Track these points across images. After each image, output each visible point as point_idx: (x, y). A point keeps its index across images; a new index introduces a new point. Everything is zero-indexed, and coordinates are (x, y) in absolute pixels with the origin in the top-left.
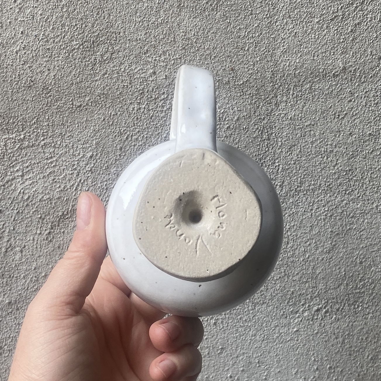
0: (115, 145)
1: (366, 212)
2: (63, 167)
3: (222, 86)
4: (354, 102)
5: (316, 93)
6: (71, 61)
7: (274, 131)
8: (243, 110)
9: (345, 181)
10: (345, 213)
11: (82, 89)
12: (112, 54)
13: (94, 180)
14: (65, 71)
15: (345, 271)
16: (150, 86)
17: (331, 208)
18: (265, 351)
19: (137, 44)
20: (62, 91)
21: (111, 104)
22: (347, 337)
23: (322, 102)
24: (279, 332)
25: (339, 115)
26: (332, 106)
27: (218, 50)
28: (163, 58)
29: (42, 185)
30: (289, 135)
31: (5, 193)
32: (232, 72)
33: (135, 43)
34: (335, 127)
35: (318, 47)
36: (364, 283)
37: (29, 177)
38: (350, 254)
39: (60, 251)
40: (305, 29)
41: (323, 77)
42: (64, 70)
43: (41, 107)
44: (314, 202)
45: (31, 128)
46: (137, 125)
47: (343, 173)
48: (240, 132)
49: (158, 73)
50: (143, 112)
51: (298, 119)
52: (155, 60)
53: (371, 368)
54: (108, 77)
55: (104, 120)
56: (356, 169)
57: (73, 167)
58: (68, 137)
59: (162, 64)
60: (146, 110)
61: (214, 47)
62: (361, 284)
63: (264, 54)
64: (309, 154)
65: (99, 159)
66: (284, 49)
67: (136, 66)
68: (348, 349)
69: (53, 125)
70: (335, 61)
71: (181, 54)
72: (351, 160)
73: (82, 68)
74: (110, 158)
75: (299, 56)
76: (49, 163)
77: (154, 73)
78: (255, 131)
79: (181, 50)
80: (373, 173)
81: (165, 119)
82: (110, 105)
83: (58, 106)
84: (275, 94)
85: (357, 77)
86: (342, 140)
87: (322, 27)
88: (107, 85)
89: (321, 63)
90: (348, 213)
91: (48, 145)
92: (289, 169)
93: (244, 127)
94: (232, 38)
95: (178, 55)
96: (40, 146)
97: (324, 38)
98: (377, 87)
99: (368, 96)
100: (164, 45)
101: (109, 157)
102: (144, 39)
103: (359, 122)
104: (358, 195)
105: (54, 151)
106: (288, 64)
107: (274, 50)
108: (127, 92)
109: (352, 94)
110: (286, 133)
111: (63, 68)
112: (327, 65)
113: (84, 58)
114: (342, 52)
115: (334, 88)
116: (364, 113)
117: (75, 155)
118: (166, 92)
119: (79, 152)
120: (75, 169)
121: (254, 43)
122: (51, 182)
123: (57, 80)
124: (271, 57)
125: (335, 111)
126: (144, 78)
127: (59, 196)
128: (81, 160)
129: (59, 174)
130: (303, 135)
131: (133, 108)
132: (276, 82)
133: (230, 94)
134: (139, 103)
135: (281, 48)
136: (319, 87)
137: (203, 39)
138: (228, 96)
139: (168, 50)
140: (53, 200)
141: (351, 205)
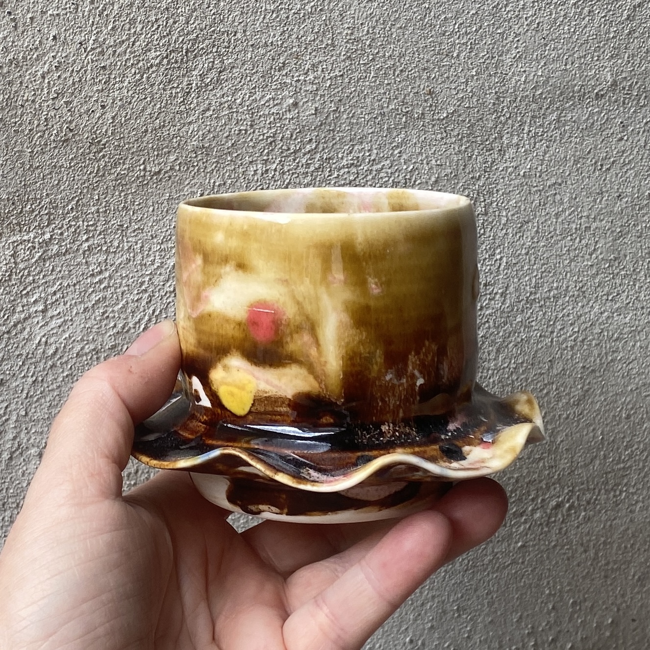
1: (639, 328)
2: (122, 289)
3: (411, 124)
4: (626, 140)
5: (567, 128)
6: (145, 89)
7: (495, 199)
8: (446, 164)
9: (607, 279)
10: (606, 334)
11: (164, 140)
12: (220, 72)
14: (132, 109)
15: (602, 433)
16: (287, 129)
17: (583, 327)
19: (266, 52)
20: (127, 146)
21: (215, 165)
23: (576, 144)
24: (493, 551)
25: (602, 165)
26: (591, 149)
27: (407, 58)
28: (311, 77)
29: (82, 326)
30: (520, 204)
31: (10, 347)
32: (429, 96)
33: (262, 51)
34: (594, 185)
35: (574, 48)
36: (631, 451)
37: (58, 311)
38: (610, 404)
40: (553, 17)
41: (580, 99)
42: (131, 106)
44: (556, 318)
45: (64, 219)
47: (605, 264)
49: (301, 103)
50: (272, 177)
51: (536, 175)
52: (298, 81)
54: (211, 116)
56: (626, 256)
57: (140, 287)
58: (134, 231)
59: (309, 88)
60: (277, 173)
61: (400, 54)
62: (626, 453)
63: (484, 62)
64: (551, 235)
66: (518, 52)
67: (263, 93)
69: (106, 210)
70: (599, 71)
71: (344, 69)
72: (619, 242)
73: (164, 102)
75: (542, 64)
76: (97, 283)
77: (295, 105)
82: (213, 167)
83: (117, 175)
84: (499, 133)
85: (633, 98)
86: (606, 208)
87: (581, 13)
88: (209, 131)
89: (578, 75)
90: (610, 333)
91: (96, 248)
92: (517, 263)
94: (431, 36)
95: (338, 69)
96: (81, 252)
97: (584, 32)
99: (648, 131)
100: (314, 53)
102: (279, 43)
103: (633, 174)
104: (627, 301)
105: (106, 259)
106: (523, 79)
107: (501, 55)
108: (245, 142)
109: (624, 127)
110: (514, 201)
111: (130, 103)
112: (587, 79)
113: (170, 82)
114: (612, 56)
115: (596, 118)
116: (642, 159)
117: (145, 265)
118: (314, 138)
119: (153, 258)
120: (145, 291)
121: (469, 43)
122: (98, 318)
123: (119, 125)
124: (496, 67)
125: (597, 158)
126: (277, 114)
127: (113, 343)
128: (156, 274)
129: (113, 302)
130: (542, 203)
131: (255, 171)
132: (501, 112)
133: (424, 137)
134: (266, 161)
135: (513, 52)
136: (572, 118)
137: (382, 39)
138: (420, 140)
139: (321, 62)
140: (101, 352)
141: (615, 319)
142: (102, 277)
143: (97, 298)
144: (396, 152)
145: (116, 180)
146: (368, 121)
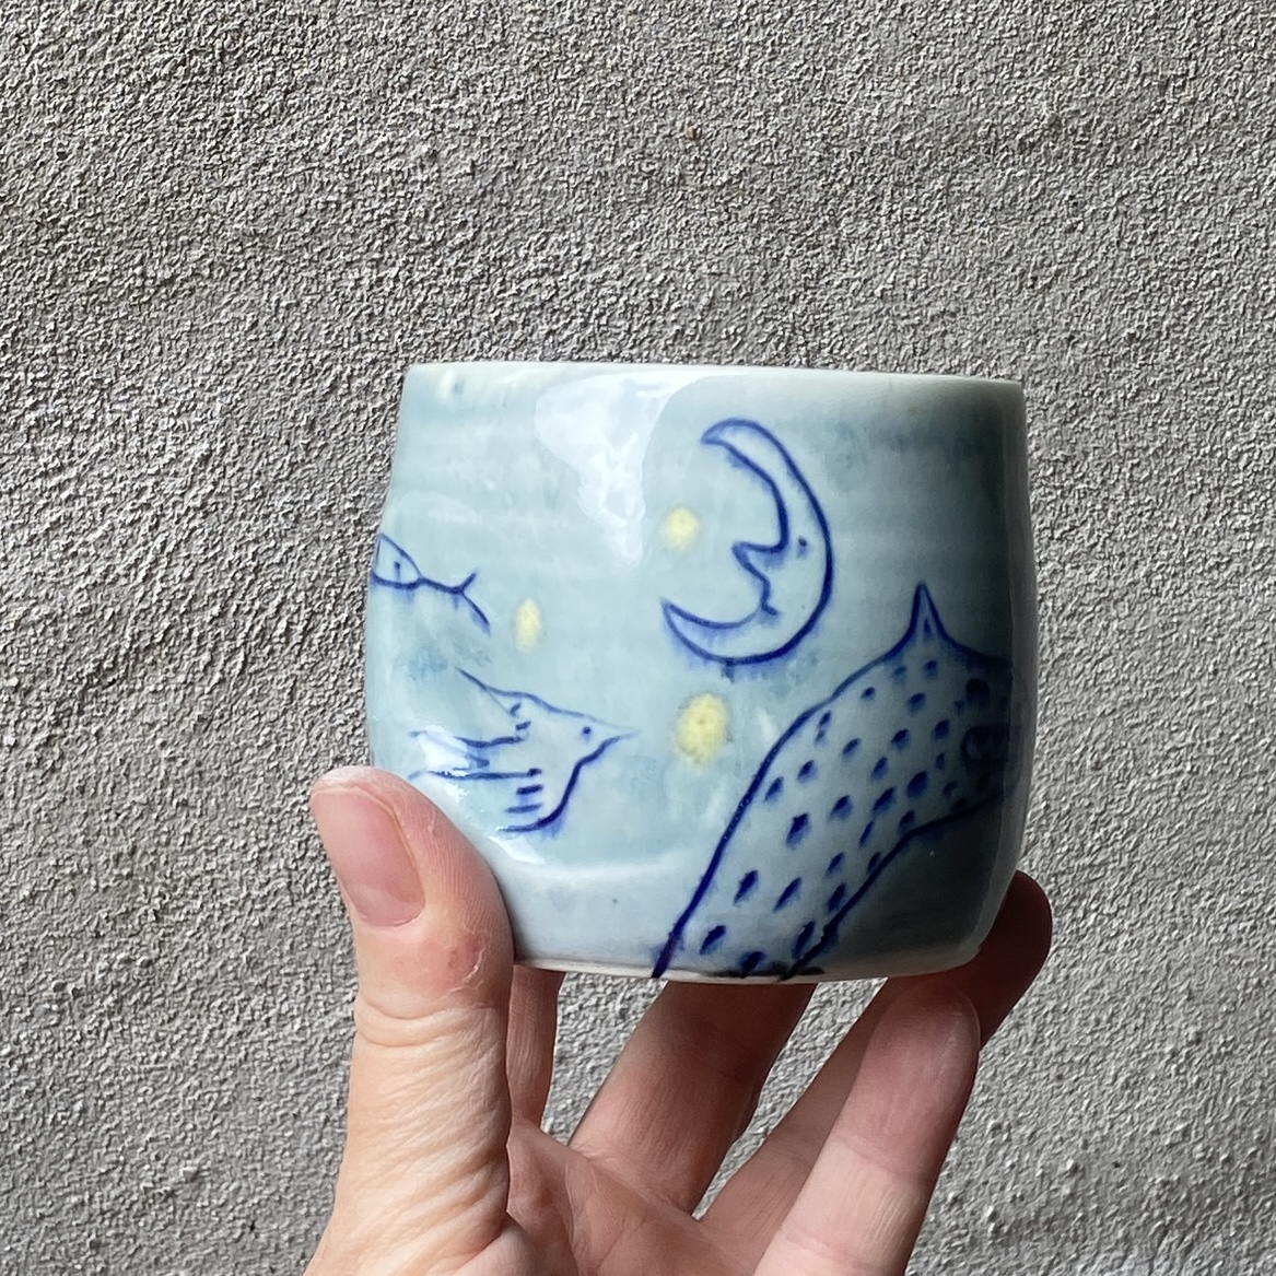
0: (291, 414)
1: (1116, 595)
2: (103, 501)
3: (660, 194)
4: (1082, 232)
5: (965, 206)
6: (142, 122)
7: (826, 341)
8: (728, 273)
9: (1050, 498)
10: (1050, 604)
11: (180, 219)
12: (287, 92)
13: (215, 541)
14: (118, 160)
15: (1046, 798)
16: (418, 202)
18: (787, 1091)
19: (376, 56)
20: (108, 230)
21: (279, 268)
22: (1049, 1018)
23: (982, 237)
24: (834, 1022)
25: (1035, 279)
26: (1013, 247)
27: (649, 70)
28: (463, 103)
29: (26, 570)
30: (875, 351)
32: (694, 143)
33: (367, 54)
34: (1021, 316)
35: (974, 54)
36: (1106, 832)
38: (1062, 740)
39: (87, 803)
41: (988, 152)
42: (116, 154)
43: (29, 289)
46: (368, 339)
47: (1045, 469)
48: (717, 348)
49: (444, 153)
50: (391, 293)
51: (905, 295)
52: (438, 110)
53: (1123, 1117)
54: (270, 175)
55: (255, 324)
56: (1086, 454)
57: (137, 497)
58: (125, 392)
59: (459, 124)
60: (401, 286)
61: (635, 62)
62: (1096, 836)
63: (800, 79)
65: (235, 463)
66: (866, 61)
67: (371, 133)
68: (1052, 1060)
69: (70, 351)
70: (1025, 99)
71: (526, 89)
72: (1072, 426)
73: (180, 147)
74: (271, 458)
75: (913, 84)
76: (53, 489)
77: (433, 156)
78: (767, 341)
79: (524, 74)
80: (1138, 464)
81: (467, 312)
82: (276, 272)
83: (91, 285)
84: (833, 214)
85: (1093, 150)
86: (1044, 361)
88: (267, 204)
89: (983, 106)
90: (1059, 603)
91: (51, 423)
93: (731, 330)
94: (695, 30)
95: (514, 90)
96: (22, 428)
97: (993, 23)
98: (1155, 180)
99: (1125, 213)
100: (467, 59)
101: (267, 457)
102: (401, 38)
103: (1098, 297)
104: (1092, 542)
105: (72, 444)
106: (876, 112)
107: (832, 67)
108: (337, 225)
109: (1077, 205)
110: (864, 345)
111: (114, 148)
112: (1001, 113)
113: (189, 110)
114: (1049, 69)
115: (1020, 188)
116: (1113, 268)
117: (147, 455)
118: (470, 219)
119: (162, 443)
120: (148, 506)
121: (769, 43)
122: (57, 556)
123: (92, 190)
124: (823, 88)
125: (1024, 264)
126: (398, 172)
127: (86, 605)
128: (167, 474)
129: (85, 527)
130: (919, 351)
131: (356, 280)
132: (835, 174)
133: (684, 219)
134: (378, 261)
135: (856, 60)
136: (973, 188)
137: (600, 33)
138: (678, 226)
139: (481, 75)
140: (63, 621)
141: (1068, 576)
142: (62, 477)
143: (54, 519)
144: (631, 248)
145: (89, 294)
146: (576, 188)
